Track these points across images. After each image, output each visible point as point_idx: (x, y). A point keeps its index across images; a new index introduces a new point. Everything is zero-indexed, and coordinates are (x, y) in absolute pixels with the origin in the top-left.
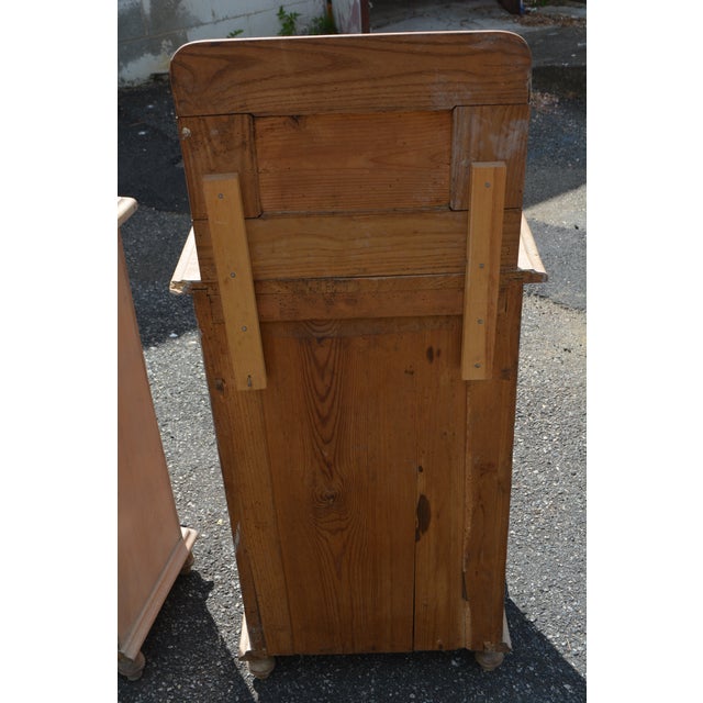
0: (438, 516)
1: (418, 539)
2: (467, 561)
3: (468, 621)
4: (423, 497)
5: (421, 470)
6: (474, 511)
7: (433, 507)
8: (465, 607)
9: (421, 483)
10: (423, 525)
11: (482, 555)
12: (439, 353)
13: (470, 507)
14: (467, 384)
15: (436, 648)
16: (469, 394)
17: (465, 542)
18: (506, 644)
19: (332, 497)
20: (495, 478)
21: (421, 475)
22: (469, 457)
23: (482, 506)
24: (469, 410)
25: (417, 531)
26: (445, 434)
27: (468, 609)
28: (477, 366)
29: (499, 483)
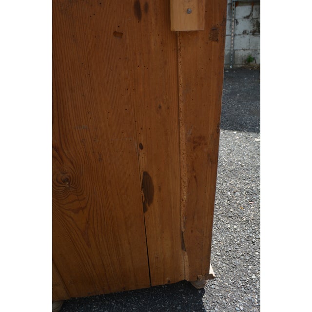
0: (160, 189)
1: (145, 210)
2: (185, 223)
3: (187, 264)
4: (146, 174)
5: (141, 147)
6: (189, 182)
7: (155, 182)
8: (184, 255)
9: (143, 161)
10: (148, 198)
11: (196, 217)
12: (147, 6)
13: (185, 179)
14: (177, 35)
15: (166, 283)
16: (180, 60)
17: (183, 209)
18: (212, 274)
19: (67, 180)
20: (206, 150)
21: (142, 152)
22: (183, 130)
23: (195, 177)
24: (181, 79)
25: (144, 203)
26: (160, 107)
27: (187, 256)
28: (188, 12)
29: (208, 155)
